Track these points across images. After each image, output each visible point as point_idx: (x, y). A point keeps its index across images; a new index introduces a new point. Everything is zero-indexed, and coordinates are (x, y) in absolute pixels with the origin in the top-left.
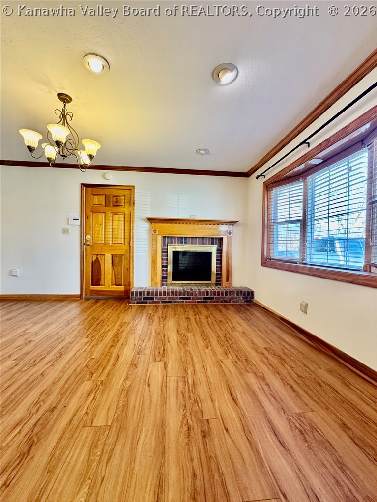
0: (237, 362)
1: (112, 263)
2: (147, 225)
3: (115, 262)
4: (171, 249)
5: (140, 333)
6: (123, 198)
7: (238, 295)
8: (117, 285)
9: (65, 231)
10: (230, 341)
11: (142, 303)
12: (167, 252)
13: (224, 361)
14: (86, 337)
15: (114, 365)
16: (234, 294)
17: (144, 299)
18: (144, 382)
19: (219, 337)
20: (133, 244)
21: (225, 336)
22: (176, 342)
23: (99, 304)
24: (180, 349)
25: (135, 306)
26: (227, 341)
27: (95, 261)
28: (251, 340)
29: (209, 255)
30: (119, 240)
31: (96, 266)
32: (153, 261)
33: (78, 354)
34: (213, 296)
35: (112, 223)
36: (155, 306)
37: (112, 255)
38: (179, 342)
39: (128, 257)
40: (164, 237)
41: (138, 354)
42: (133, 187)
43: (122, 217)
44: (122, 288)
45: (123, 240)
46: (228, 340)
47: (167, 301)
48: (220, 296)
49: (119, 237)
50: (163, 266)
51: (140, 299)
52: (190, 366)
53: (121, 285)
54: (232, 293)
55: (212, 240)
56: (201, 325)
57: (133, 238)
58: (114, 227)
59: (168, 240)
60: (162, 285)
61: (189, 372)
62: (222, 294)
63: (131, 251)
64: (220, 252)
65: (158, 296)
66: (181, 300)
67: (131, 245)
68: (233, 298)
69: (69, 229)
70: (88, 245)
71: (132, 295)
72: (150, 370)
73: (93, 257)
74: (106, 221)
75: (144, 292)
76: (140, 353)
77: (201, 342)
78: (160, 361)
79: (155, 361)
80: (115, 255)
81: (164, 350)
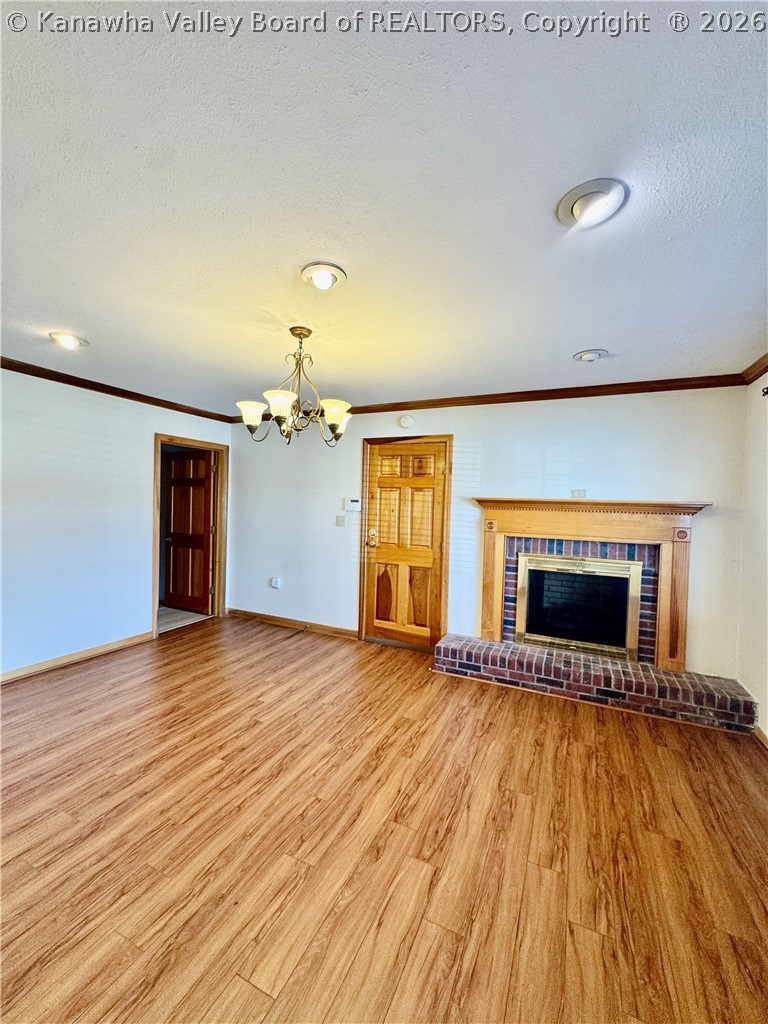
0: (614, 956)
1: (411, 581)
2: (476, 512)
3: (414, 581)
4: (525, 564)
5: (421, 760)
6: (432, 460)
7: (698, 701)
8: (417, 625)
9: (340, 521)
10: (621, 865)
11: (457, 672)
12: (516, 570)
13: (579, 931)
14: (329, 742)
15: (343, 834)
16: (686, 697)
17: (461, 665)
18: (374, 908)
19: (597, 836)
20: (448, 549)
21: (615, 843)
22: (484, 812)
23: (382, 658)
24: (483, 843)
25: (442, 677)
26: (616, 862)
27: (383, 575)
28: (692, 887)
29: (622, 584)
30: (424, 538)
31: (384, 583)
32: (485, 587)
33: (302, 780)
34: (623, 691)
35: (412, 506)
36: (482, 685)
37: (410, 567)
38: (491, 815)
39: (438, 573)
40: (512, 538)
41: (395, 821)
42: (450, 437)
43: (428, 495)
44: (425, 632)
45: (429, 539)
46: (620, 856)
47: (508, 679)
48: (645, 695)
49: (424, 532)
50: (507, 599)
51: (453, 664)
52: (486, 908)
53: (425, 626)
54: (680, 696)
55: (631, 551)
56: (564, 776)
57: (448, 537)
58: (415, 514)
59: (517, 544)
60: (504, 638)
61: (477, 926)
62: (650, 691)
63: (444, 562)
64: (651, 579)
65: (490, 666)
66: (540, 685)
67: (444, 552)
68: (685, 708)
69: (344, 517)
70: (374, 546)
71: (439, 653)
72: (398, 878)
73: (379, 568)
74: (402, 503)
75: (461, 651)
76: (399, 820)
77: (543, 837)
78: (428, 860)
79: (417, 857)
80: (417, 568)
81: (449, 830)
